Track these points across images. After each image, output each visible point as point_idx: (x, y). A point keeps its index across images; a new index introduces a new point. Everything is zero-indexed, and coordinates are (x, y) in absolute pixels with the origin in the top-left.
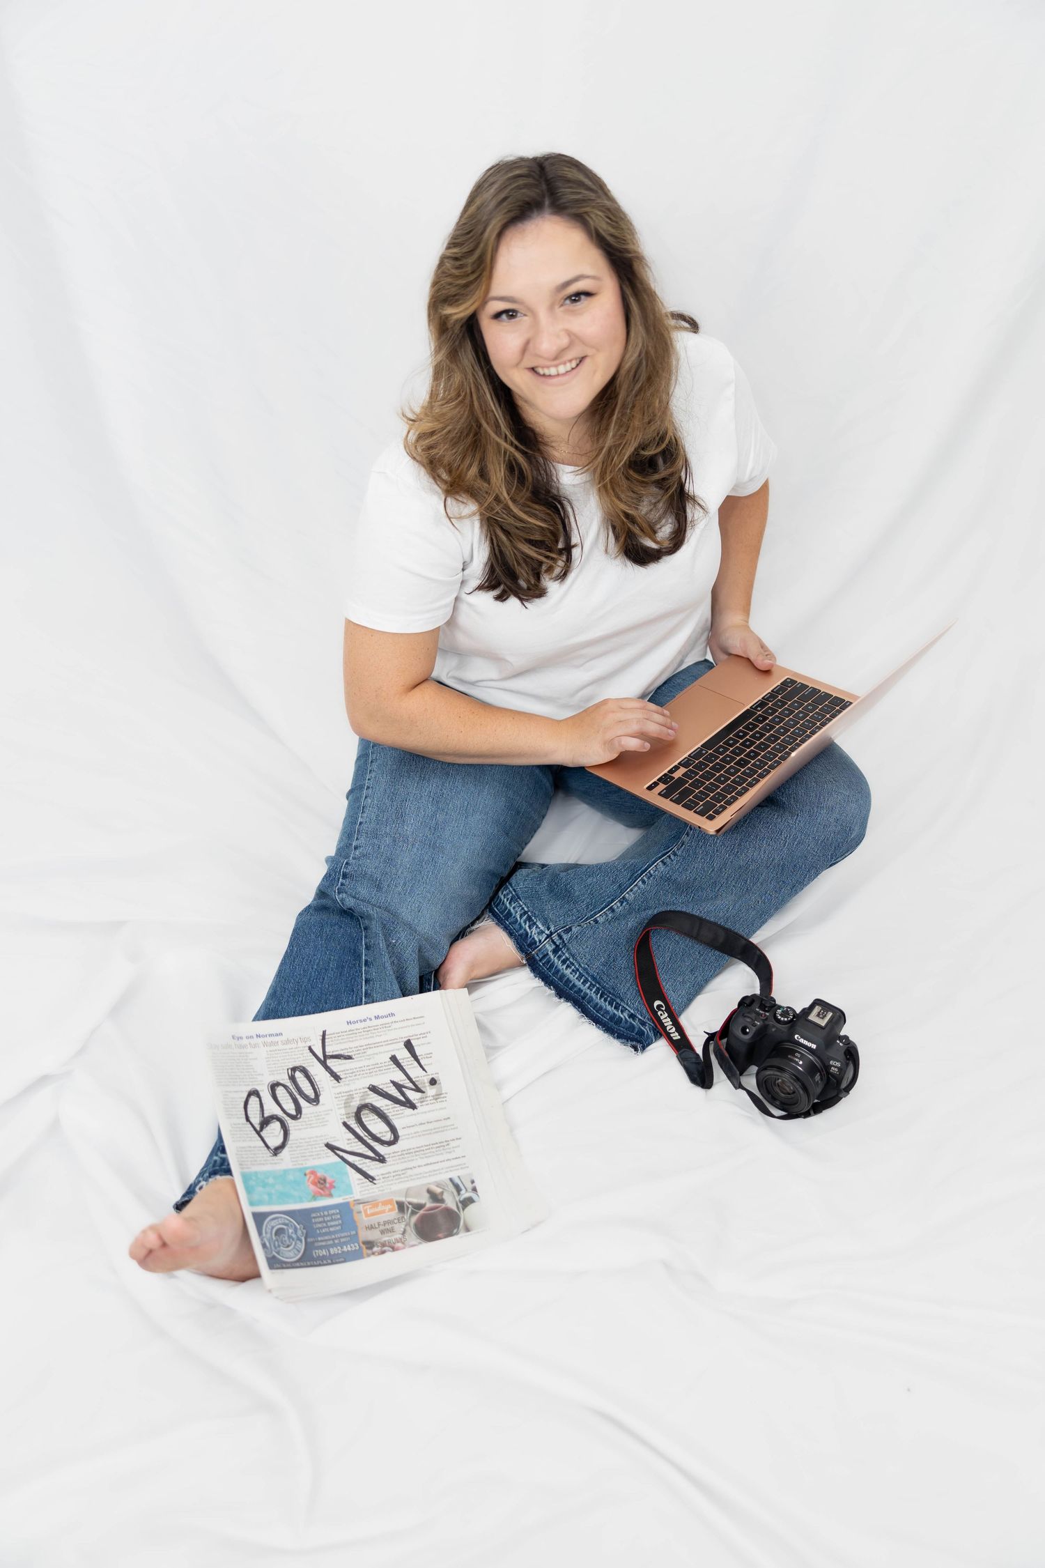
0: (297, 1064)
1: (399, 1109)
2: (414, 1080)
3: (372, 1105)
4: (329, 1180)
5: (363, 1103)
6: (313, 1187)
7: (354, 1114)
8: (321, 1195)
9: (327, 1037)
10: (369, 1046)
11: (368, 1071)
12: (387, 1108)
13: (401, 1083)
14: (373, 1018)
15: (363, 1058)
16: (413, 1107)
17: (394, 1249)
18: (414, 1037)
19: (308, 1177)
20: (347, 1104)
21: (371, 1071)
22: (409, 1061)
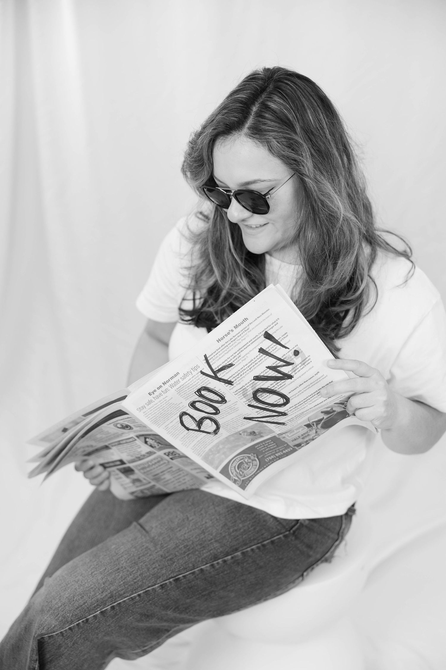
0: (199, 387)
1: (281, 383)
2: (282, 358)
3: (262, 389)
5: (255, 390)
6: (248, 437)
7: (253, 398)
8: (256, 438)
9: (209, 359)
10: (240, 350)
11: (248, 368)
12: (272, 386)
13: (274, 365)
14: (234, 329)
15: (241, 361)
16: (290, 377)
18: (269, 328)
19: (242, 435)
20: (245, 395)
21: (250, 367)
22: (273, 347)
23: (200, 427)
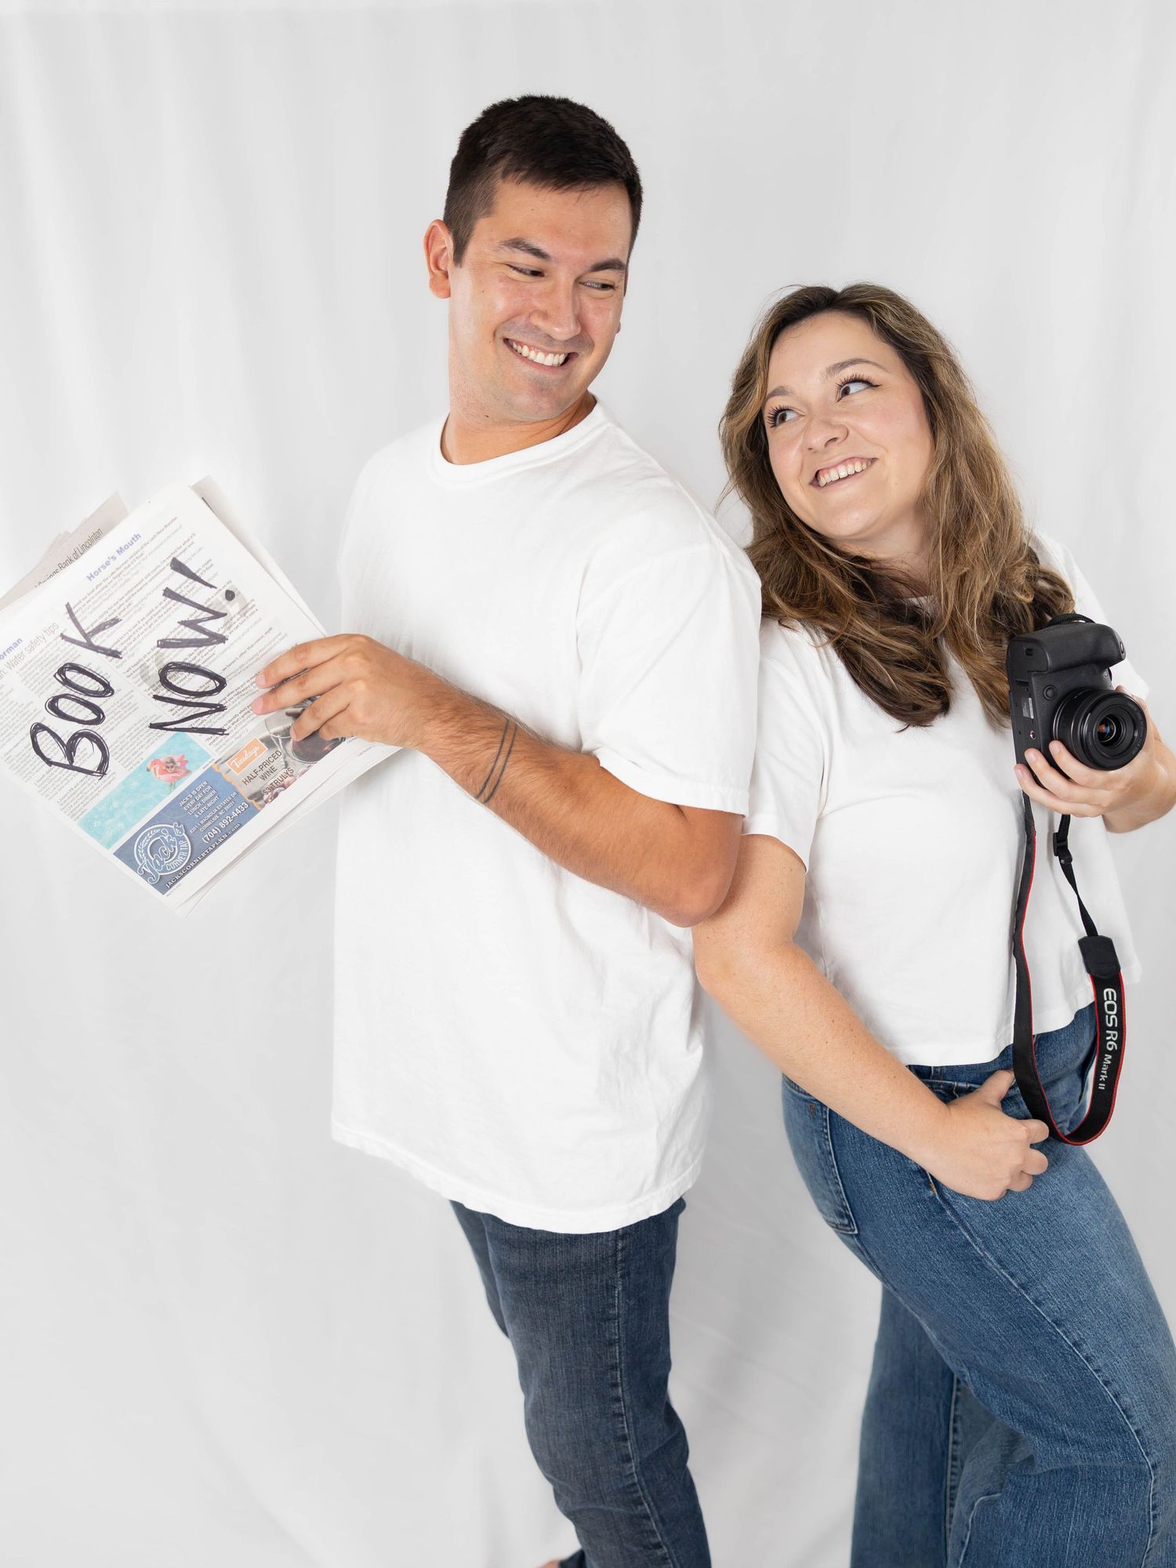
0: (61, 664)
1: (206, 651)
2: (206, 606)
3: (174, 664)
4: (176, 759)
5: (162, 666)
6: (164, 777)
7: (160, 683)
8: (178, 778)
9: (74, 611)
10: (130, 594)
11: (146, 626)
12: (192, 657)
13: (193, 618)
14: (116, 555)
15: (131, 614)
16: (222, 639)
17: (285, 787)
18: (179, 551)
19: (152, 770)
20: (145, 677)
21: (149, 624)
22: (187, 586)
23: (71, 760)
